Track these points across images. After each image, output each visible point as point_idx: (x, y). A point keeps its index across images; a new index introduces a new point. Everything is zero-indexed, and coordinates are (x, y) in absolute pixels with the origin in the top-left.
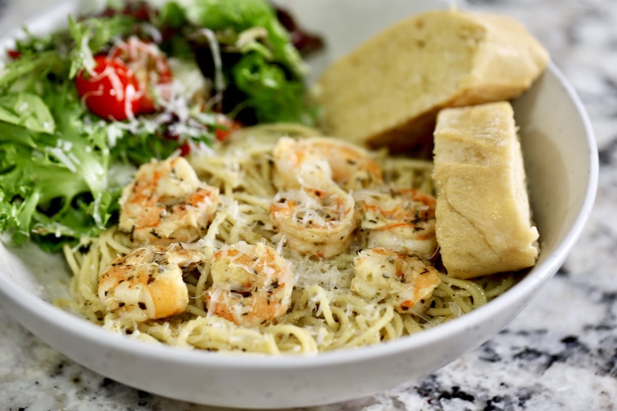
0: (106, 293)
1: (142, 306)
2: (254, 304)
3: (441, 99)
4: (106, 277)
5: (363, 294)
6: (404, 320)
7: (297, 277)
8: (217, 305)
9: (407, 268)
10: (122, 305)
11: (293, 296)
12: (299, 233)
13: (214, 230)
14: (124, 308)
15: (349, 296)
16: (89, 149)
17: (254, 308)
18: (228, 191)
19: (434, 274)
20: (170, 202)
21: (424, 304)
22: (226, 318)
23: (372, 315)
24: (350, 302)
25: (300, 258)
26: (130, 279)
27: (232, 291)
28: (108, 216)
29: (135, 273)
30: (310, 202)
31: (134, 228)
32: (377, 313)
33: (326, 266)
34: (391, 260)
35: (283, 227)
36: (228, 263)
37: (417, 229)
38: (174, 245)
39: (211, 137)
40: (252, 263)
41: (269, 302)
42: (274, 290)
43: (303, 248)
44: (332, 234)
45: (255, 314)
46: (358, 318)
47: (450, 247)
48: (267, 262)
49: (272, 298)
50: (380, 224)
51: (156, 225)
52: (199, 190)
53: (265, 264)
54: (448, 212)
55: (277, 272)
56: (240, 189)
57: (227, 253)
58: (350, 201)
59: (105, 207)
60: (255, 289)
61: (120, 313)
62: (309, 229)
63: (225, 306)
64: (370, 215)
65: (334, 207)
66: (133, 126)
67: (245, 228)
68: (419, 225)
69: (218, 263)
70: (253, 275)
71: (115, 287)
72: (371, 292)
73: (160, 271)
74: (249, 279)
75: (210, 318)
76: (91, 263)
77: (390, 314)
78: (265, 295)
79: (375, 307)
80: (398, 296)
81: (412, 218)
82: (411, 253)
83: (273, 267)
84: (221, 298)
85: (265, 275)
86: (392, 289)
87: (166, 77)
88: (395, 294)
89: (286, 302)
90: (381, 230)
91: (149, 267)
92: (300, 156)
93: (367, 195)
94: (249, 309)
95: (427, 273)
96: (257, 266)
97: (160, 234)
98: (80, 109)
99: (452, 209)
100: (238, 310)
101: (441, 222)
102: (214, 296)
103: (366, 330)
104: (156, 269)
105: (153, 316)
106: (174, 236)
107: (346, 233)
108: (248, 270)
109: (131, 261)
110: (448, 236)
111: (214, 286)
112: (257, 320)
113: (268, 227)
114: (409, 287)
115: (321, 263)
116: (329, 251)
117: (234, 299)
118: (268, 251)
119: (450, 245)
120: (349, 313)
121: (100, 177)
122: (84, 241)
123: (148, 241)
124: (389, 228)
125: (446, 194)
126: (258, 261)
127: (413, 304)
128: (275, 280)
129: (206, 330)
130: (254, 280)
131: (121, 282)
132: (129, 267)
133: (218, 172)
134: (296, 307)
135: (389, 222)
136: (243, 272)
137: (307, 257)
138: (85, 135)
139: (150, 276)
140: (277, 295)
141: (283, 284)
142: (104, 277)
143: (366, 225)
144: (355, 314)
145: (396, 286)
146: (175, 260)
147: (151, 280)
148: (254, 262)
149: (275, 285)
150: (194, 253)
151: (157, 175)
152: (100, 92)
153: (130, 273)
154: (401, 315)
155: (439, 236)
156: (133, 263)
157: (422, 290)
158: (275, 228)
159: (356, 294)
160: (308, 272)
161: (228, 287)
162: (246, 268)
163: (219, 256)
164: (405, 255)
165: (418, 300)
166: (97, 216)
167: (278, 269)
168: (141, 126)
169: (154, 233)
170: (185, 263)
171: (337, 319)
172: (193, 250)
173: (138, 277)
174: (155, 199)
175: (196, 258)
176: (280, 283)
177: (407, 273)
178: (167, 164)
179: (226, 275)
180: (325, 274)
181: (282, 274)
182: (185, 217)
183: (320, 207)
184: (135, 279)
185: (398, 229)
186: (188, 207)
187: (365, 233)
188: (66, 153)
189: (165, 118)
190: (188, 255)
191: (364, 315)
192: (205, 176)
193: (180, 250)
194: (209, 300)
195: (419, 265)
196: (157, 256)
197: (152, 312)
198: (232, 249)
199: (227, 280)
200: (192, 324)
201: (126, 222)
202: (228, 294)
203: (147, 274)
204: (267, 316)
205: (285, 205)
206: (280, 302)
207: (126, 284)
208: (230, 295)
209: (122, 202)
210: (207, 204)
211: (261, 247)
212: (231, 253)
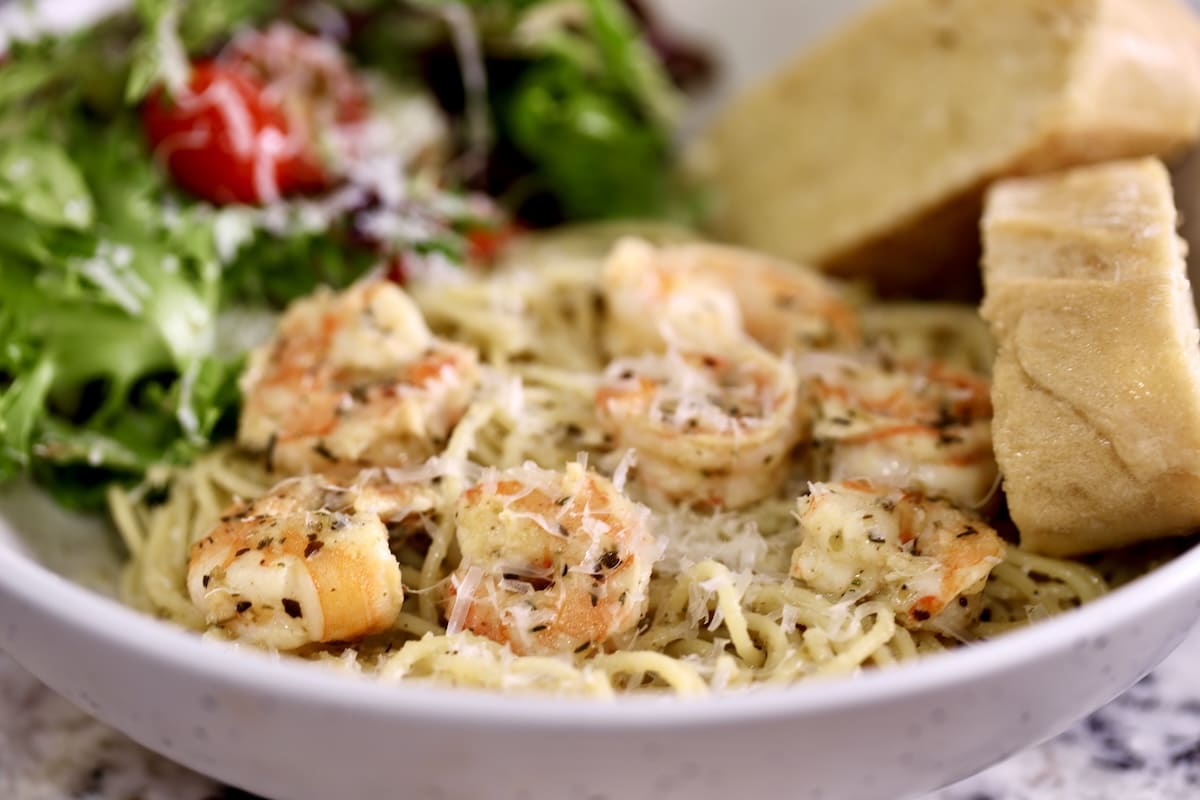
0: (206, 580)
1: (293, 608)
2: (559, 604)
4: (207, 544)
5: (822, 583)
6: (918, 645)
7: (662, 545)
8: (471, 609)
9: (924, 525)
10: (244, 607)
11: (651, 592)
12: (667, 447)
13: (464, 440)
14: (248, 615)
15: (788, 589)
16: (171, 264)
17: (560, 614)
18: (498, 359)
19: (989, 538)
20: (359, 382)
21: (967, 609)
22: (493, 639)
23: (844, 628)
24: (790, 602)
25: (669, 508)
26: (264, 545)
27: (508, 577)
28: (212, 415)
29: (275, 533)
30: (692, 382)
31: (273, 440)
32: (855, 625)
33: (730, 526)
34: (887, 502)
35: (628, 433)
36: (497, 510)
37: (946, 440)
38: (367, 474)
39: (459, 244)
40: (556, 512)
41: (595, 601)
42: (605, 571)
43: (675, 482)
44: (746, 448)
45: (561, 629)
46: (807, 634)
47: (1028, 474)
48: (592, 508)
49: (603, 590)
50: (858, 428)
51: (326, 430)
52: (429, 353)
53: (587, 511)
54: (1022, 390)
55: (615, 530)
56: (524, 358)
57: (495, 488)
58: (786, 374)
59: (207, 392)
60: (562, 570)
61: (240, 628)
62: (690, 437)
63: (490, 610)
64: (833, 408)
65: (747, 391)
66: (276, 217)
67: (537, 438)
68: (952, 431)
69: (473, 512)
70: (557, 538)
71: (227, 564)
72: (841, 578)
73: (335, 527)
74: (546, 549)
75: (455, 638)
76: (173, 523)
77: (886, 628)
78: (586, 584)
79: (851, 609)
80: (904, 587)
81: (933, 416)
82: (931, 494)
83: (605, 519)
84: (481, 592)
85: (586, 537)
86: (890, 570)
87: (352, 114)
88: (897, 583)
89: (637, 599)
90: (860, 441)
91: (309, 518)
92: (666, 282)
93: (827, 366)
94: (547, 616)
95: (971, 536)
96: (567, 516)
97: (337, 451)
98: (151, 177)
99: (1031, 382)
100: (521, 618)
101: (1005, 416)
102: (463, 587)
103: (827, 661)
104: (326, 522)
105: (317, 635)
106: (369, 457)
107: (778, 449)
108: (545, 526)
109: (268, 508)
110: (1021, 448)
111: (464, 564)
112: (568, 642)
113: (593, 437)
114: (930, 564)
115: (717, 517)
116: (737, 491)
117: (511, 593)
118: (592, 485)
119: (1028, 468)
120: (788, 626)
121: (195, 328)
122: (157, 474)
123: (306, 467)
124: (881, 436)
125: (1016, 350)
126: (569, 505)
127: (941, 604)
128: (609, 549)
129: (443, 663)
130: (560, 549)
131: (240, 553)
132: (261, 520)
133: (473, 320)
134: (659, 617)
135: (881, 422)
136: (533, 531)
137: (685, 507)
138: (162, 236)
139: (312, 537)
140: (615, 582)
141: (630, 558)
142: (201, 545)
143: (824, 430)
144: (801, 628)
145: (899, 563)
146: (372, 506)
147: (314, 546)
148: (558, 508)
149: (610, 560)
150: (417, 489)
151: (330, 325)
152: (198, 137)
153: (263, 532)
154: (914, 633)
155: (1001, 447)
156: (273, 513)
157: (960, 572)
158: (608, 438)
159: (802, 583)
160: (686, 539)
161: (497, 567)
162: (541, 521)
163: (475, 494)
164: (918, 496)
165: (953, 596)
166: (187, 416)
167: (617, 524)
168: (293, 217)
169: (322, 451)
170: (395, 513)
171: (759, 641)
172: (416, 484)
173: (283, 541)
174: (325, 374)
175: (422, 502)
176: (621, 556)
177: (927, 535)
178: (354, 297)
179: (494, 539)
180: (730, 544)
181: (628, 534)
182: (395, 412)
183: (716, 391)
184: (276, 544)
185: (901, 440)
186: (403, 391)
187: (822, 449)
188: (119, 273)
189: (350, 198)
190: (402, 496)
191: (824, 628)
192: (445, 328)
193: (382, 485)
194: (451, 599)
195: (953, 520)
196: (328, 497)
197: (314, 624)
198: (506, 479)
199: (496, 552)
200: (410, 651)
201: (254, 429)
202: (496, 582)
203: (305, 533)
204: (592, 632)
205: (633, 385)
206: (622, 598)
207: (254, 556)
208: (503, 584)
209: (247, 383)
210: (447, 384)
211: (577, 473)
212: (503, 488)
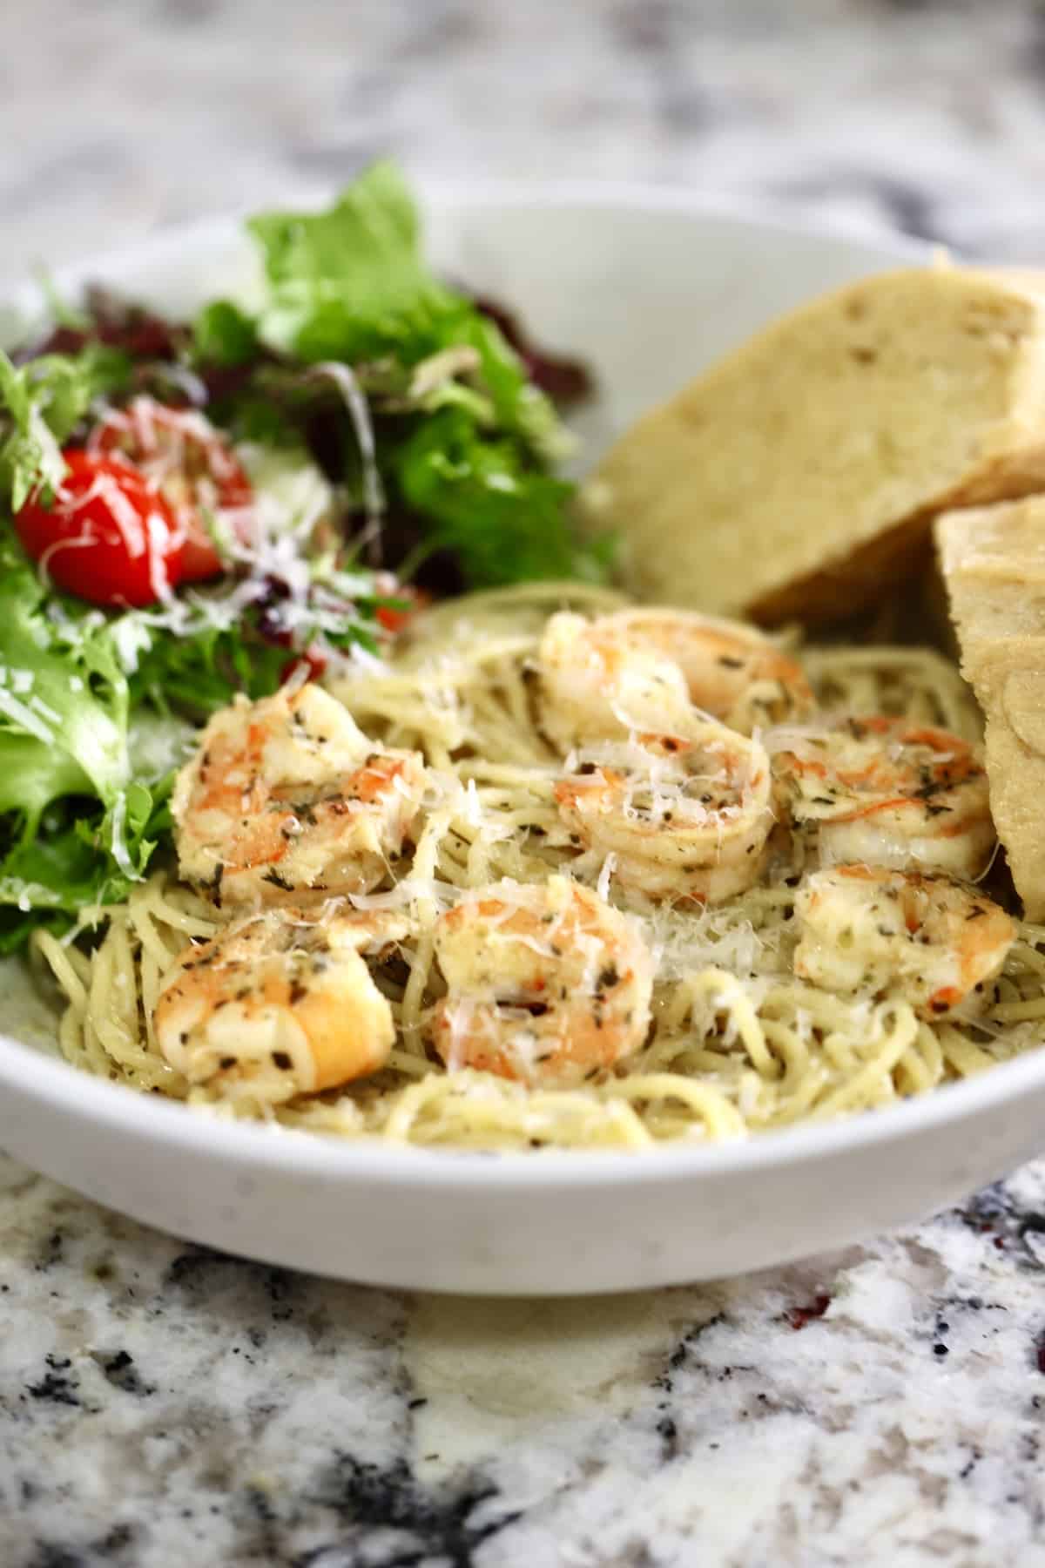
0: (184, 1038)
1: (282, 1061)
2: (563, 1030)
3: (936, 487)
4: (176, 997)
5: (831, 982)
6: (938, 1037)
7: (658, 953)
8: (467, 1042)
9: (928, 908)
10: (228, 1063)
11: (653, 1006)
12: (645, 846)
13: (427, 857)
14: (234, 1072)
15: (797, 991)
16: (78, 684)
17: (564, 1040)
18: (440, 758)
19: (998, 918)
20: (301, 798)
21: (984, 994)
22: (495, 1072)
23: (867, 1031)
24: (800, 1004)
25: (651, 908)
26: (242, 995)
27: (502, 1004)
28: (147, 848)
29: (252, 981)
30: (658, 768)
31: (220, 870)
32: (878, 1029)
33: (719, 924)
34: (891, 890)
35: (600, 832)
36: (482, 934)
37: (935, 811)
38: (332, 904)
39: (372, 627)
40: (544, 931)
41: (599, 1024)
42: (607, 991)
43: (655, 882)
44: (727, 839)
45: (568, 1056)
46: (831, 1042)
47: (1034, 846)
48: (582, 923)
49: (607, 1011)
50: (843, 806)
51: (277, 858)
52: (371, 761)
53: (578, 928)
54: (1019, 759)
55: (610, 944)
56: (464, 753)
57: (476, 910)
58: (756, 754)
59: (138, 825)
60: (559, 992)
61: (224, 1084)
62: (669, 833)
63: (487, 1041)
64: (811, 787)
65: (720, 776)
66: (175, 617)
67: (502, 845)
68: (939, 799)
69: (456, 937)
70: (549, 960)
71: (205, 1019)
72: (851, 974)
73: (318, 968)
74: (538, 971)
75: (458, 1076)
76: (115, 970)
77: (908, 1027)
78: (588, 1006)
79: (871, 1011)
80: (920, 980)
81: (915, 785)
82: (929, 872)
83: (597, 933)
84: (476, 1024)
85: (580, 956)
86: (902, 963)
87: (235, 491)
88: (910, 976)
89: (642, 1018)
90: (847, 820)
91: (288, 961)
92: (610, 658)
93: (795, 736)
94: (552, 1045)
95: (980, 918)
96: (558, 933)
97: (289, 880)
98: (35, 587)
99: (1028, 750)
100: (524, 1048)
101: (1004, 787)
102: (457, 1021)
103: (857, 1071)
104: (306, 965)
105: (309, 1085)
106: (323, 882)
107: (760, 835)
108: (535, 946)
109: (236, 952)
110: (1023, 820)
111: (453, 993)
112: (573, 1069)
113: (558, 837)
114: (944, 952)
115: (705, 916)
116: (719, 885)
117: (506, 1022)
118: (577, 897)
119: (1033, 841)
120: (804, 1033)
121: (112, 751)
122: (90, 915)
123: (258, 900)
124: (867, 813)
125: (1007, 715)
126: (558, 922)
127: (961, 995)
128: (607, 966)
129: (450, 1106)
130: (553, 970)
131: (219, 1005)
132: (233, 966)
133: (404, 715)
134: (660, 1032)
135: (865, 798)
136: (522, 954)
137: (667, 906)
138: (63, 649)
139: (294, 983)
140: (617, 1001)
141: (630, 975)
142: (169, 999)
143: (806, 811)
144: (818, 1034)
145: (912, 955)
146: (346, 939)
147: (297, 993)
148: (546, 925)
149: (609, 978)
150: (389, 917)
151: (256, 734)
152: (85, 540)
153: (239, 981)
154: (933, 1025)
155: (1001, 818)
156: (242, 957)
157: (978, 960)
158: (575, 839)
159: (809, 983)
160: (675, 942)
161: (489, 996)
162: (530, 941)
163: (456, 918)
164: (918, 877)
165: (972, 986)
166: (119, 851)
167: (610, 938)
168: (196, 616)
169: (274, 879)
170: (369, 945)
171: (774, 1050)
172: (386, 911)
173: (263, 989)
174: (261, 791)
175: (396, 930)
176: (621, 972)
177: (932, 919)
178: (277, 704)
179: (480, 965)
180: (721, 943)
181: (624, 948)
182: (349, 830)
183: (682, 776)
184: (257, 997)
185: (889, 814)
186: (353, 806)
187: (803, 831)
188: (22, 700)
189: (255, 589)
190: (375, 925)
191: (846, 1033)
192: (375, 726)
193: (348, 912)
194: (444, 1033)
195: (957, 899)
196: (298, 934)
197: (306, 1075)
198: (486, 899)
199: (484, 978)
200: (412, 1098)
201: (195, 860)
202: (490, 1012)
203: (285, 980)
204: (600, 1057)
205: (597, 778)
206: (628, 1018)
207: (234, 1009)
208: (498, 1012)
209: (176, 808)
210: (396, 799)
211: (561, 884)
212: (488, 908)
